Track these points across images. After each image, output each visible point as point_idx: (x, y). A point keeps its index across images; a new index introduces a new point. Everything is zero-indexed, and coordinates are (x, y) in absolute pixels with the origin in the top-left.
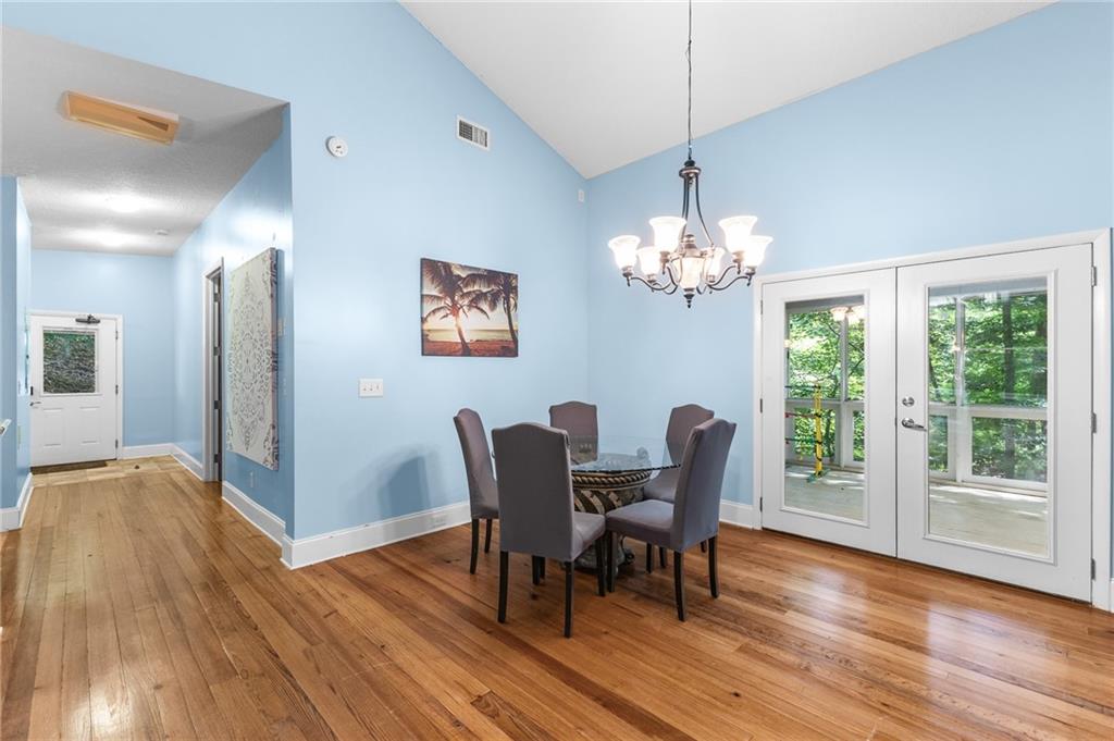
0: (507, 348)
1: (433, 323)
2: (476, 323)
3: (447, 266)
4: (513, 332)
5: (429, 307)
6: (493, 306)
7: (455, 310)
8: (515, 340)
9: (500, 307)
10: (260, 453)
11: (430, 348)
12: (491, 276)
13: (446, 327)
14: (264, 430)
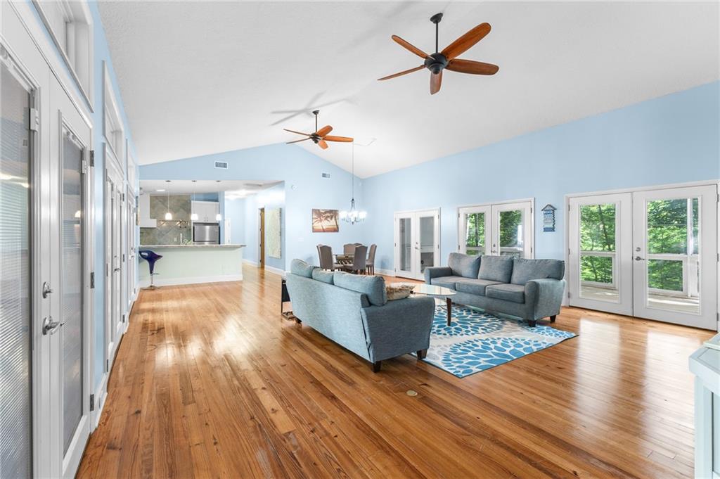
0: (336, 230)
1: (315, 224)
2: (327, 224)
3: (319, 210)
4: (337, 226)
5: (314, 221)
6: (331, 219)
7: (321, 221)
8: (338, 228)
9: (333, 219)
10: (277, 255)
11: (315, 231)
12: (331, 211)
13: (319, 225)
14: (278, 250)
